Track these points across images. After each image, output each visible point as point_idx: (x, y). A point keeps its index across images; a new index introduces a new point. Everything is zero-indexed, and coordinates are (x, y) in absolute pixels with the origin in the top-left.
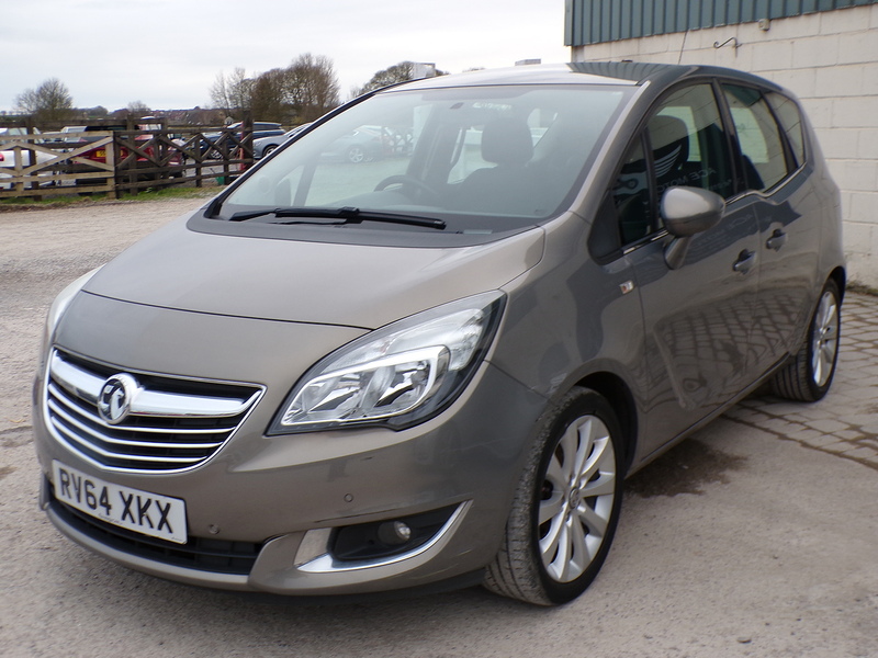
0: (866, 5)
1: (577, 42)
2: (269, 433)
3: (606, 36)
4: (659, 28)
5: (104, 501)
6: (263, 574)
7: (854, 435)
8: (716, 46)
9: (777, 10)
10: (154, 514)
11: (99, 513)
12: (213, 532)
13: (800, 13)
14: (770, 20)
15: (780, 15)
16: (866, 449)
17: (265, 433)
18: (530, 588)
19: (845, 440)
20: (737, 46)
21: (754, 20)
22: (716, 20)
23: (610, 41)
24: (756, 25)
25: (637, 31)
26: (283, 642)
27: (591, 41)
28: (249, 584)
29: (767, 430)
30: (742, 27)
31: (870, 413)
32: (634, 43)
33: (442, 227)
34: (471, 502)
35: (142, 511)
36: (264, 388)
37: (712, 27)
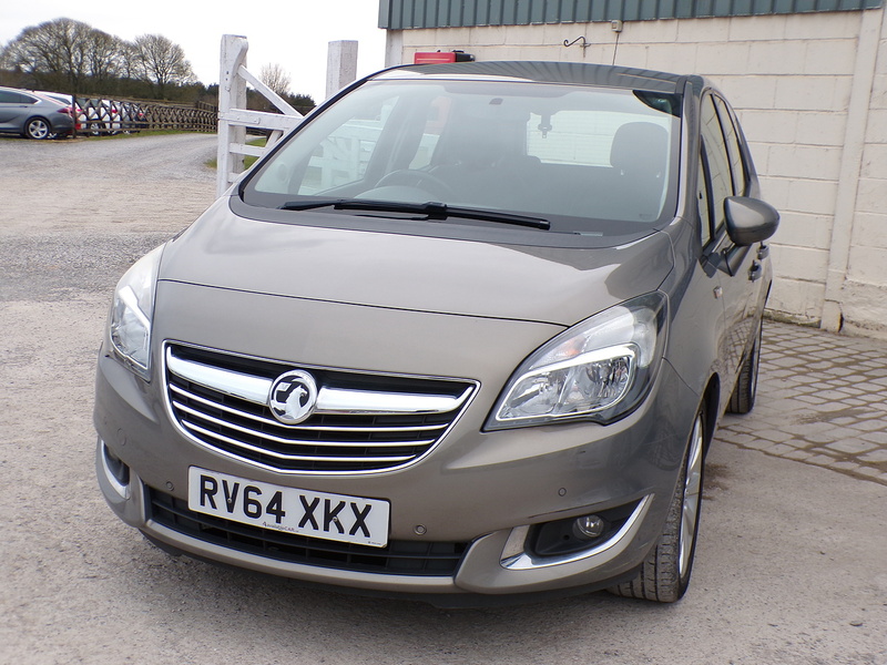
0: (726, 17)
1: (395, 25)
2: (486, 429)
3: (431, 20)
4: (495, 17)
5: (275, 508)
6: (472, 573)
7: (802, 444)
8: (566, 43)
9: (631, 12)
10: (347, 518)
11: (266, 521)
12: (419, 532)
13: (656, 17)
14: (623, 22)
15: (635, 18)
16: (822, 456)
17: (482, 430)
18: (669, 582)
19: (799, 449)
20: (585, 46)
21: (605, 20)
22: (562, 17)
23: (436, 27)
24: (608, 26)
25: (468, 18)
26: (445, 651)
27: (412, 26)
28: (455, 585)
29: (722, 440)
30: (591, 26)
31: (802, 423)
32: (464, 32)
33: (546, 227)
34: (652, 495)
35: (329, 516)
36: (478, 384)
37: (558, 23)
